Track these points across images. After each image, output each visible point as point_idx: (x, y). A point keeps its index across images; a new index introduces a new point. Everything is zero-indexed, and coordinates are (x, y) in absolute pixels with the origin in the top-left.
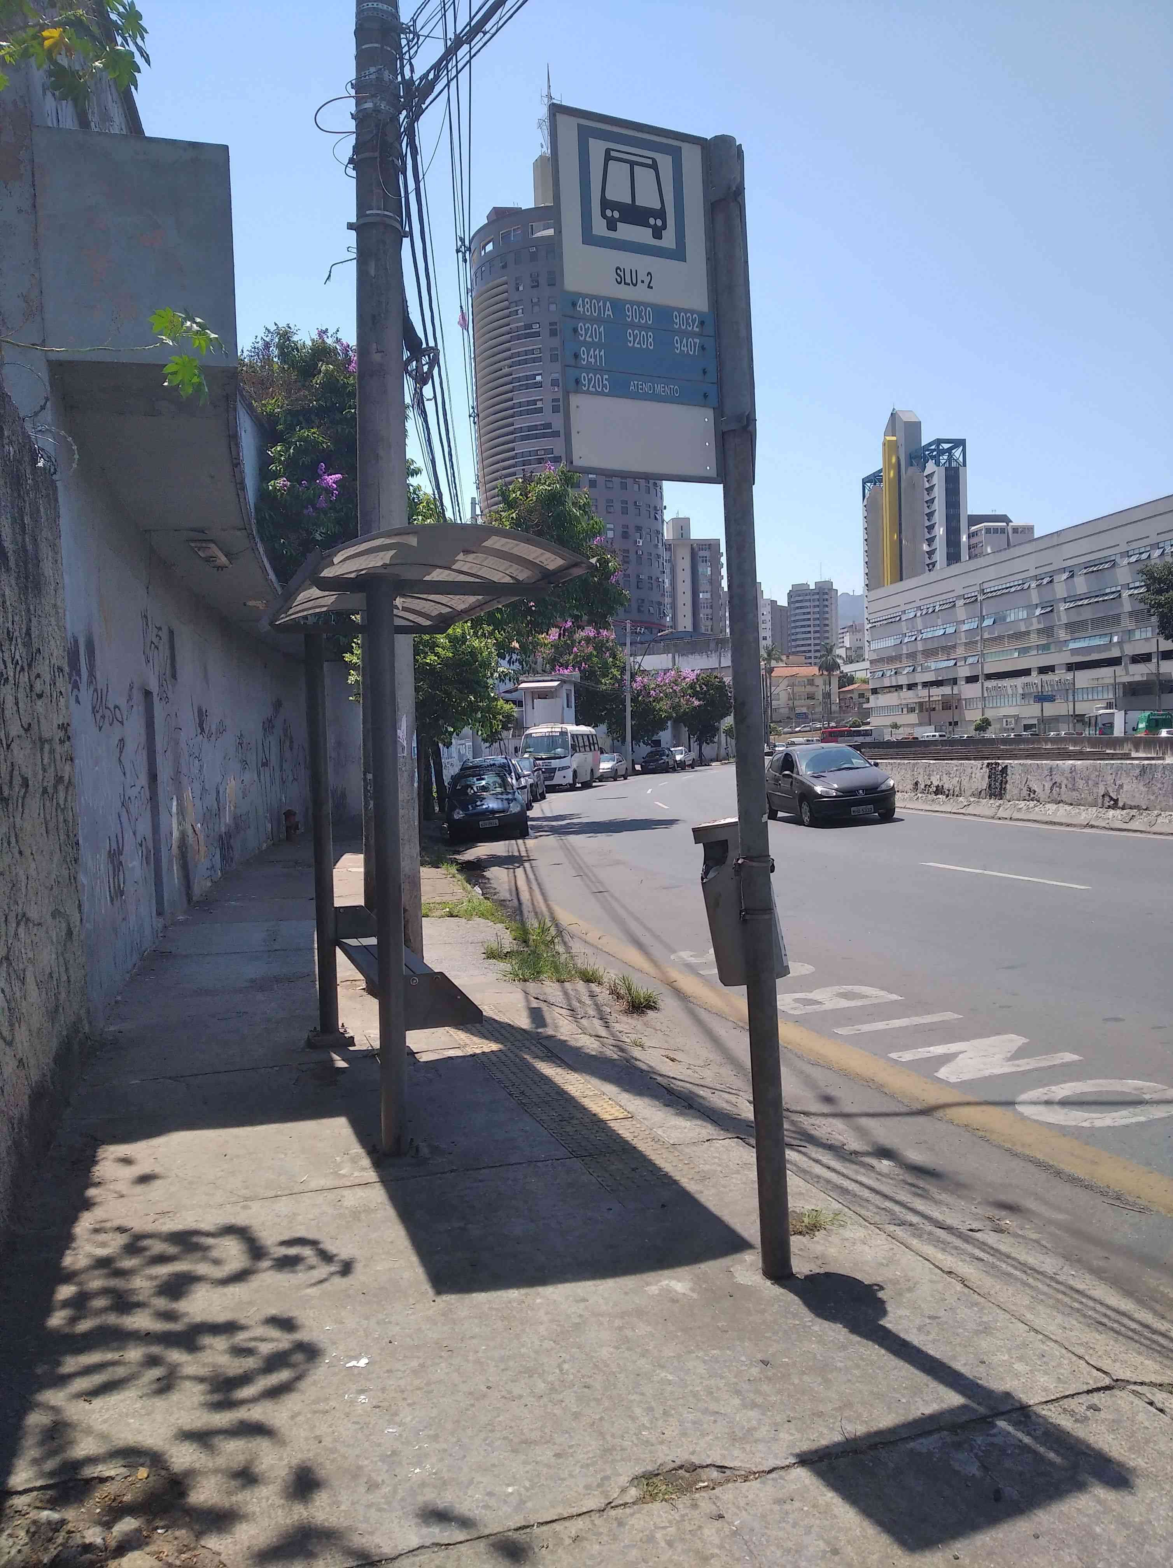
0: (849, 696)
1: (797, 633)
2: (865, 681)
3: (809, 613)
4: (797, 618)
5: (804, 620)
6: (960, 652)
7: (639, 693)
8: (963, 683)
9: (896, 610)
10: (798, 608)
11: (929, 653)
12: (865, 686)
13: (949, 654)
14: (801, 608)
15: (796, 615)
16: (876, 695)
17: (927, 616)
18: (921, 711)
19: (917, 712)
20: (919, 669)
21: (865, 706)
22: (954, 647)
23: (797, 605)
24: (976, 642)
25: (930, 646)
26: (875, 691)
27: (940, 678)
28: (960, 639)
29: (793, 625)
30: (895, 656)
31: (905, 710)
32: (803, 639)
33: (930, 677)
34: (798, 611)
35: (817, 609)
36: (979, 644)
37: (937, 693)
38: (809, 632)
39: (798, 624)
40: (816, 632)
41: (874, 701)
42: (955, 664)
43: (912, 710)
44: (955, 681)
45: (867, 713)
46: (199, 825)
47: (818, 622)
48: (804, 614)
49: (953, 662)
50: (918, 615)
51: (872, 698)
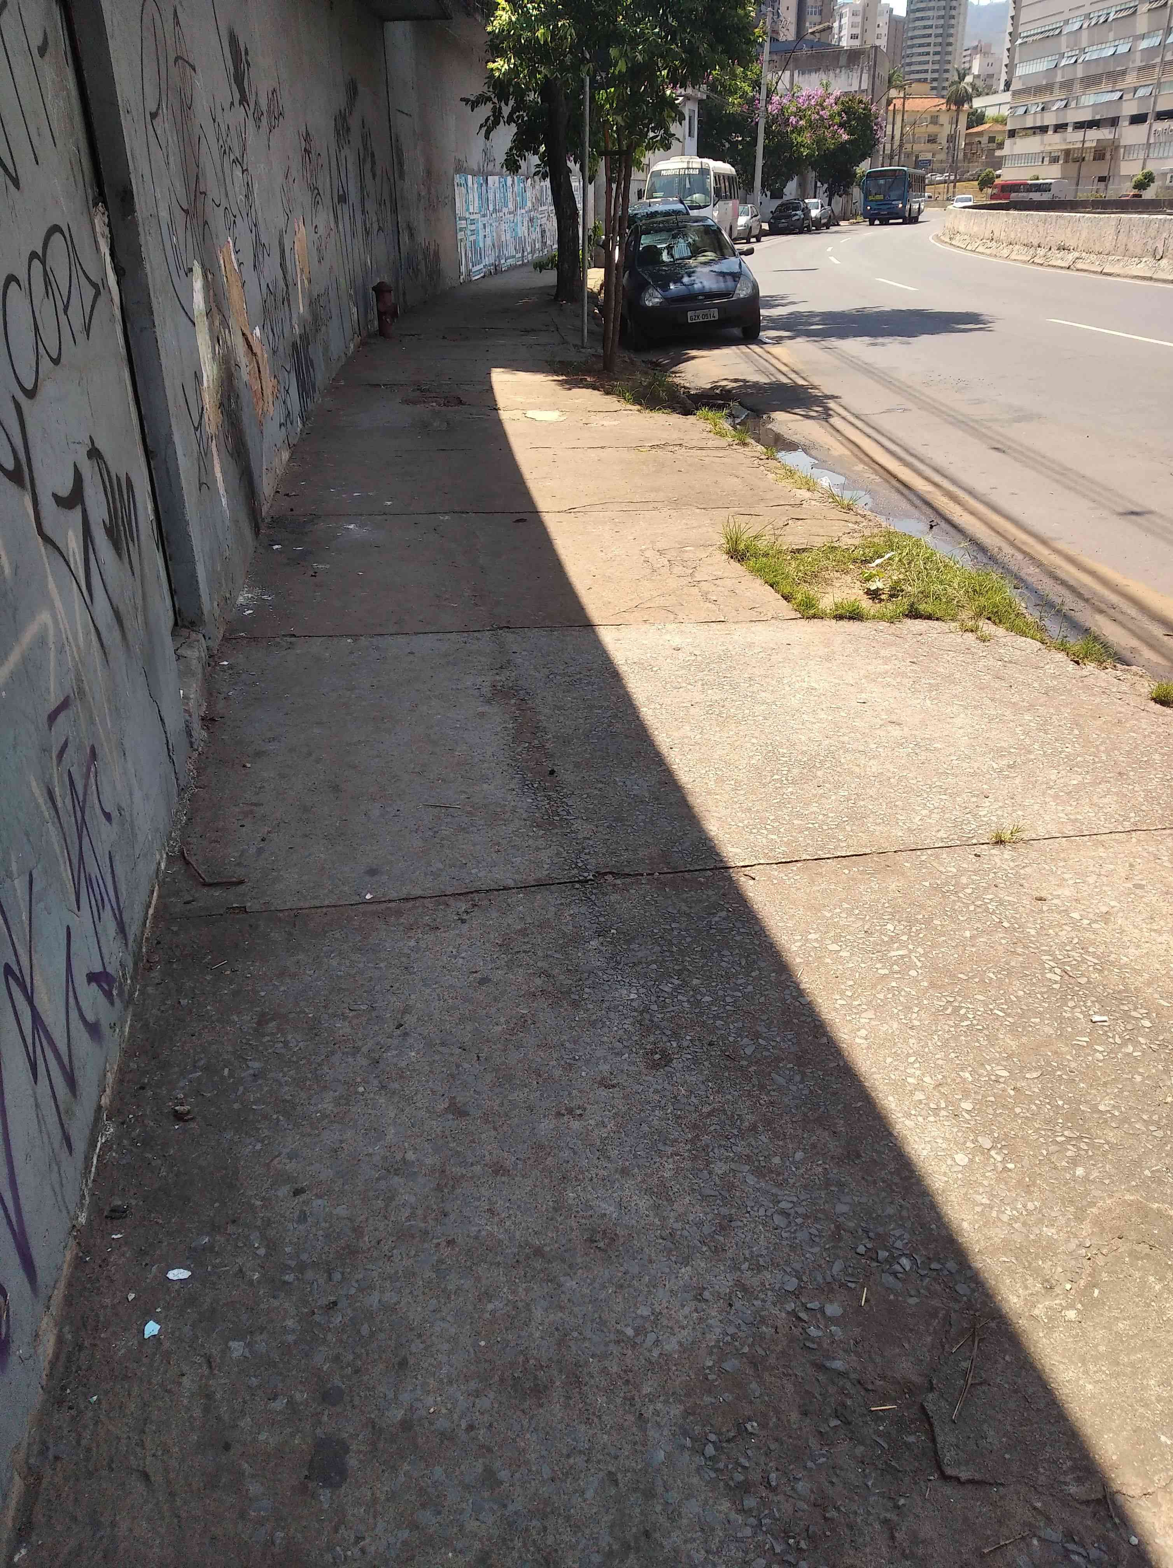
0: (977, 139)
1: (913, 55)
2: (1003, 121)
3: (931, 27)
4: (917, 33)
5: (924, 36)
6: (1131, 80)
7: (774, 120)
8: (1127, 123)
9: (1053, 19)
10: (918, 19)
11: (1091, 81)
12: (999, 127)
13: (1115, 83)
14: (922, 19)
15: (915, 28)
16: (1012, 140)
17: (1096, 28)
18: (1066, 161)
19: (1061, 162)
20: (1073, 104)
21: (998, 153)
22: (1124, 73)
23: (918, 15)
24: (1154, 66)
25: (1093, 71)
26: (1012, 134)
27: (1098, 117)
28: (1134, 62)
29: (909, 43)
30: (1047, 84)
31: (1047, 160)
32: (920, 63)
33: (1085, 116)
34: (918, 23)
35: (941, 22)
36: (1157, 69)
37: (1094, 136)
38: (928, 54)
39: (917, 41)
40: (936, 53)
41: (1010, 147)
42: (1121, 98)
43: (1054, 160)
44: (1114, 122)
45: (998, 163)
46: (257, 331)
47: (940, 40)
48: (925, 27)
49: (1119, 94)
50: (1085, 26)
51: (1008, 143)
